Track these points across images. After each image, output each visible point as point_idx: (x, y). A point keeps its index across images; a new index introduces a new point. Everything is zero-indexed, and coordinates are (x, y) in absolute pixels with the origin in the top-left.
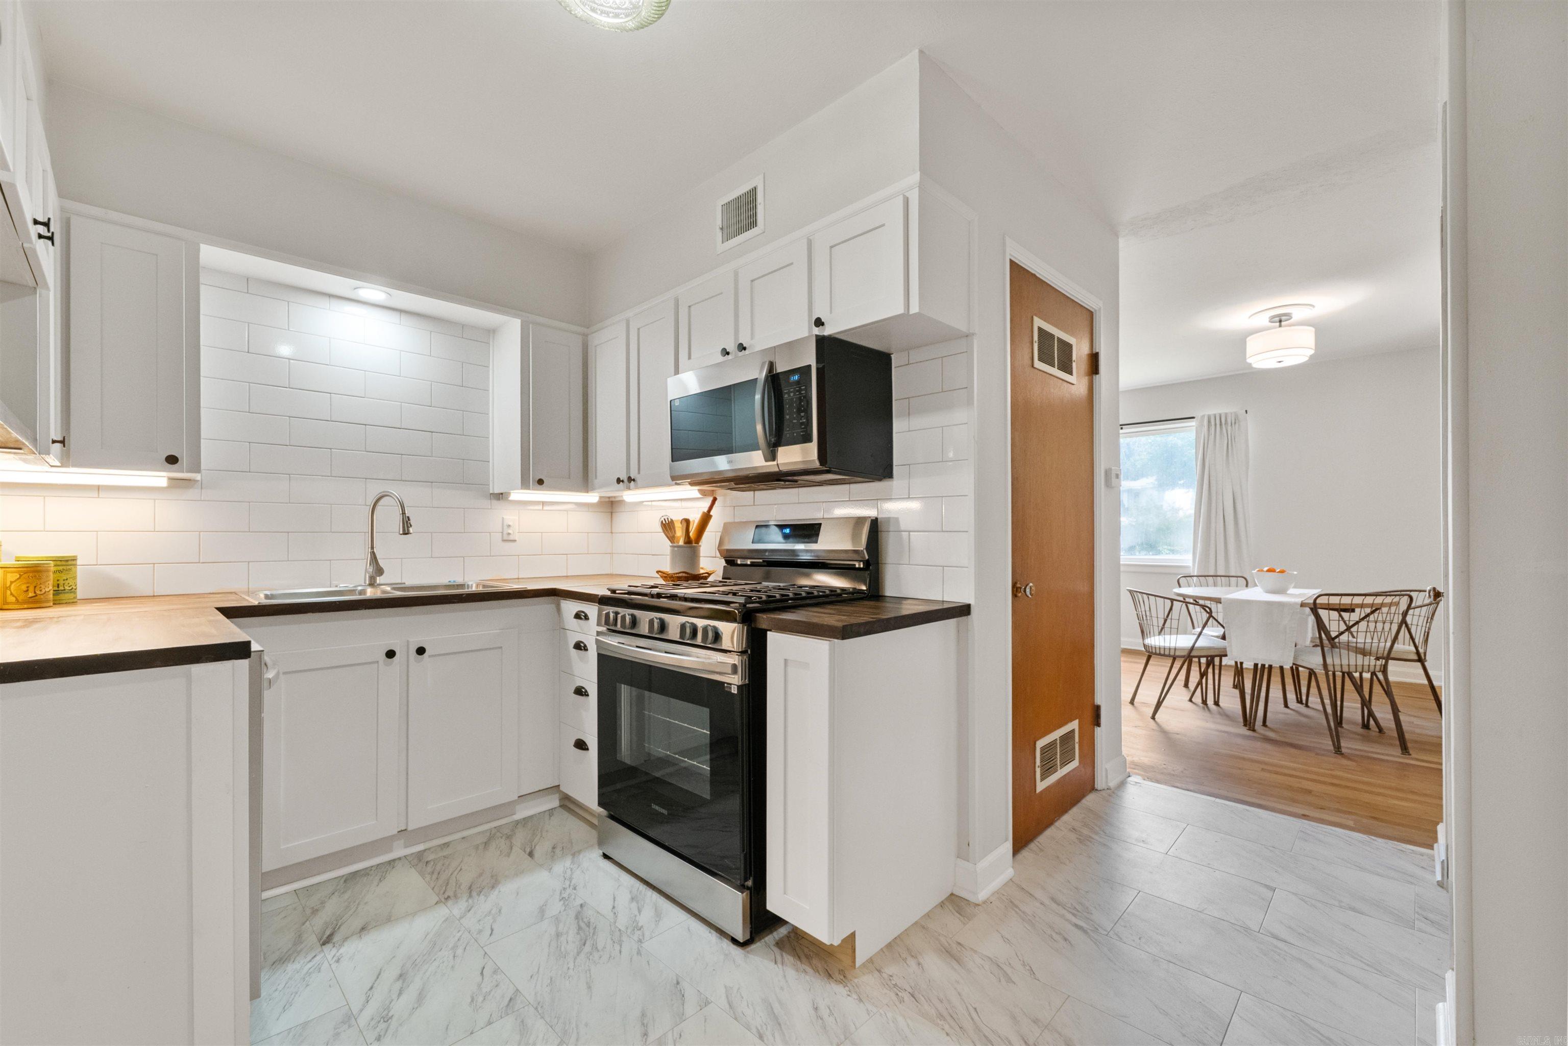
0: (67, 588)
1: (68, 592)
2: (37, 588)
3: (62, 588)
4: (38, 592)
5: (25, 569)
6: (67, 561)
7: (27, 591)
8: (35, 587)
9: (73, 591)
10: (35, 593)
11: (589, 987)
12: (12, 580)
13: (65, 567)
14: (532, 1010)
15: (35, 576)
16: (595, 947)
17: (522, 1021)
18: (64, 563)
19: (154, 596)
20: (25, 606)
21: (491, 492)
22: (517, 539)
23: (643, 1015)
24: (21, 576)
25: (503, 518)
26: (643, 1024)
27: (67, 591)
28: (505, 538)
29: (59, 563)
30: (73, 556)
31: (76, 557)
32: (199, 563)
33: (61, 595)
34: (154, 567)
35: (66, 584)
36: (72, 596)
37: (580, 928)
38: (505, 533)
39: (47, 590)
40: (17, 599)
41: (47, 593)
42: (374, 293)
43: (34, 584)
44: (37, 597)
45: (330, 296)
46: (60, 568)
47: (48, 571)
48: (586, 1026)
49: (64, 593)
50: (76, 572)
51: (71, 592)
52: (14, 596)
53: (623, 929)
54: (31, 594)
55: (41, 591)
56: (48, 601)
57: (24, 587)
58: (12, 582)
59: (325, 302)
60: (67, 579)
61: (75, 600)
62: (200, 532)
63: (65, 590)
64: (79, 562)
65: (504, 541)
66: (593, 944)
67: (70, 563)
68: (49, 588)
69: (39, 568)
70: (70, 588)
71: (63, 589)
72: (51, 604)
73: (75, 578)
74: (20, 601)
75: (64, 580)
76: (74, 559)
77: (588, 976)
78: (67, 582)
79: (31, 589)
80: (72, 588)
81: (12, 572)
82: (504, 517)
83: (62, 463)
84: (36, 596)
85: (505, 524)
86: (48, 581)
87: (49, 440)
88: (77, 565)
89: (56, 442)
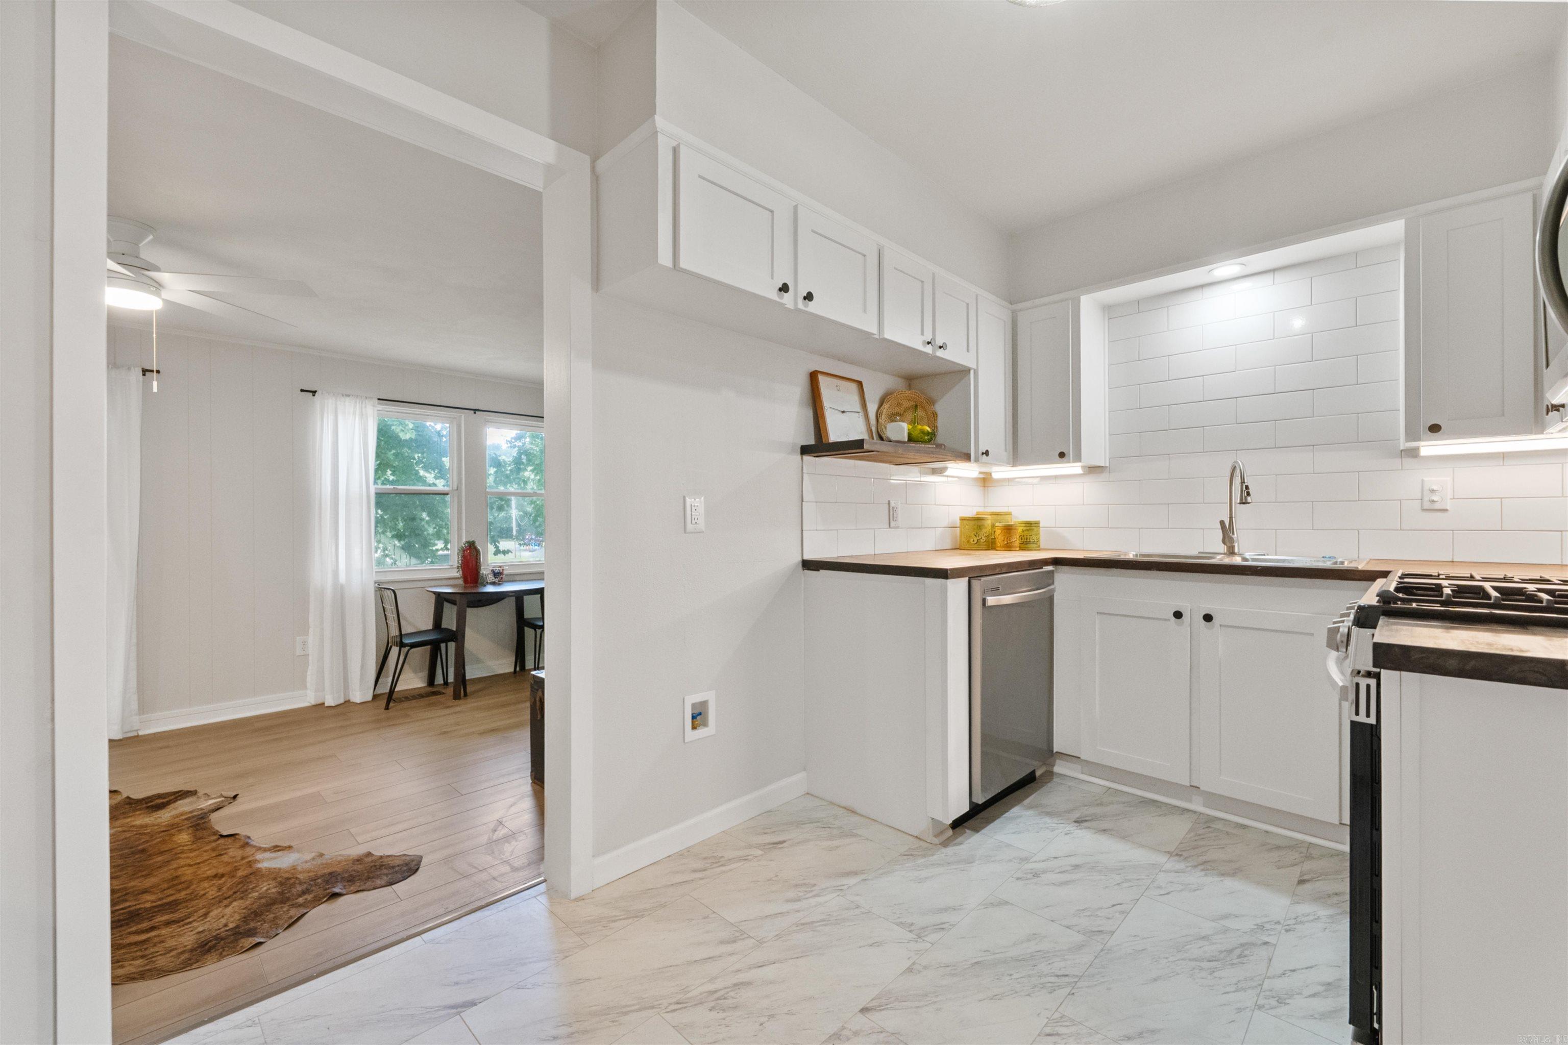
0: (1032, 540)
2: (1009, 539)
3: (1028, 540)
4: (1009, 541)
5: (1004, 528)
6: (1032, 524)
10: (1007, 541)
11: (1155, 980)
12: (1000, 532)
13: (1031, 528)
14: (1100, 947)
16: (1212, 971)
17: (1083, 946)
18: (1030, 525)
21: (1401, 448)
22: (1448, 509)
23: (1153, 1032)
24: (1003, 531)
25: (1423, 481)
26: (1141, 1033)
28: (1427, 505)
29: (1027, 525)
31: (1039, 522)
33: (1027, 545)
36: (1035, 546)
37: (1230, 951)
38: (1426, 499)
39: (1014, 540)
41: (1015, 542)
42: (1225, 269)
43: (1007, 537)
44: (1009, 545)
45: (1202, 286)
46: (1028, 528)
47: (1017, 530)
48: (1107, 989)
49: (1030, 544)
50: (1038, 531)
52: (999, 543)
53: (1265, 986)
54: (1006, 543)
55: (1011, 541)
56: (1016, 547)
57: (1003, 539)
58: (999, 535)
59: (1197, 295)
60: (1032, 535)
61: (1038, 549)
62: (1109, 504)
63: (1030, 542)
64: (1041, 525)
65: (1424, 510)
66: (1216, 968)
67: (1034, 525)
69: (1013, 528)
72: (1018, 549)
73: (1038, 535)
74: (1001, 546)
75: (1030, 536)
76: (1037, 524)
77: (1170, 975)
78: (1032, 537)
79: (1006, 539)
80: (1035, 541)
81: (1000, 529)
82: (1424, 479)
84: (1008, 543)
85: (1426, 488)
86: (1017, 535)
87: (980, 453)
88: (1039, 526)
89: (983, 454)
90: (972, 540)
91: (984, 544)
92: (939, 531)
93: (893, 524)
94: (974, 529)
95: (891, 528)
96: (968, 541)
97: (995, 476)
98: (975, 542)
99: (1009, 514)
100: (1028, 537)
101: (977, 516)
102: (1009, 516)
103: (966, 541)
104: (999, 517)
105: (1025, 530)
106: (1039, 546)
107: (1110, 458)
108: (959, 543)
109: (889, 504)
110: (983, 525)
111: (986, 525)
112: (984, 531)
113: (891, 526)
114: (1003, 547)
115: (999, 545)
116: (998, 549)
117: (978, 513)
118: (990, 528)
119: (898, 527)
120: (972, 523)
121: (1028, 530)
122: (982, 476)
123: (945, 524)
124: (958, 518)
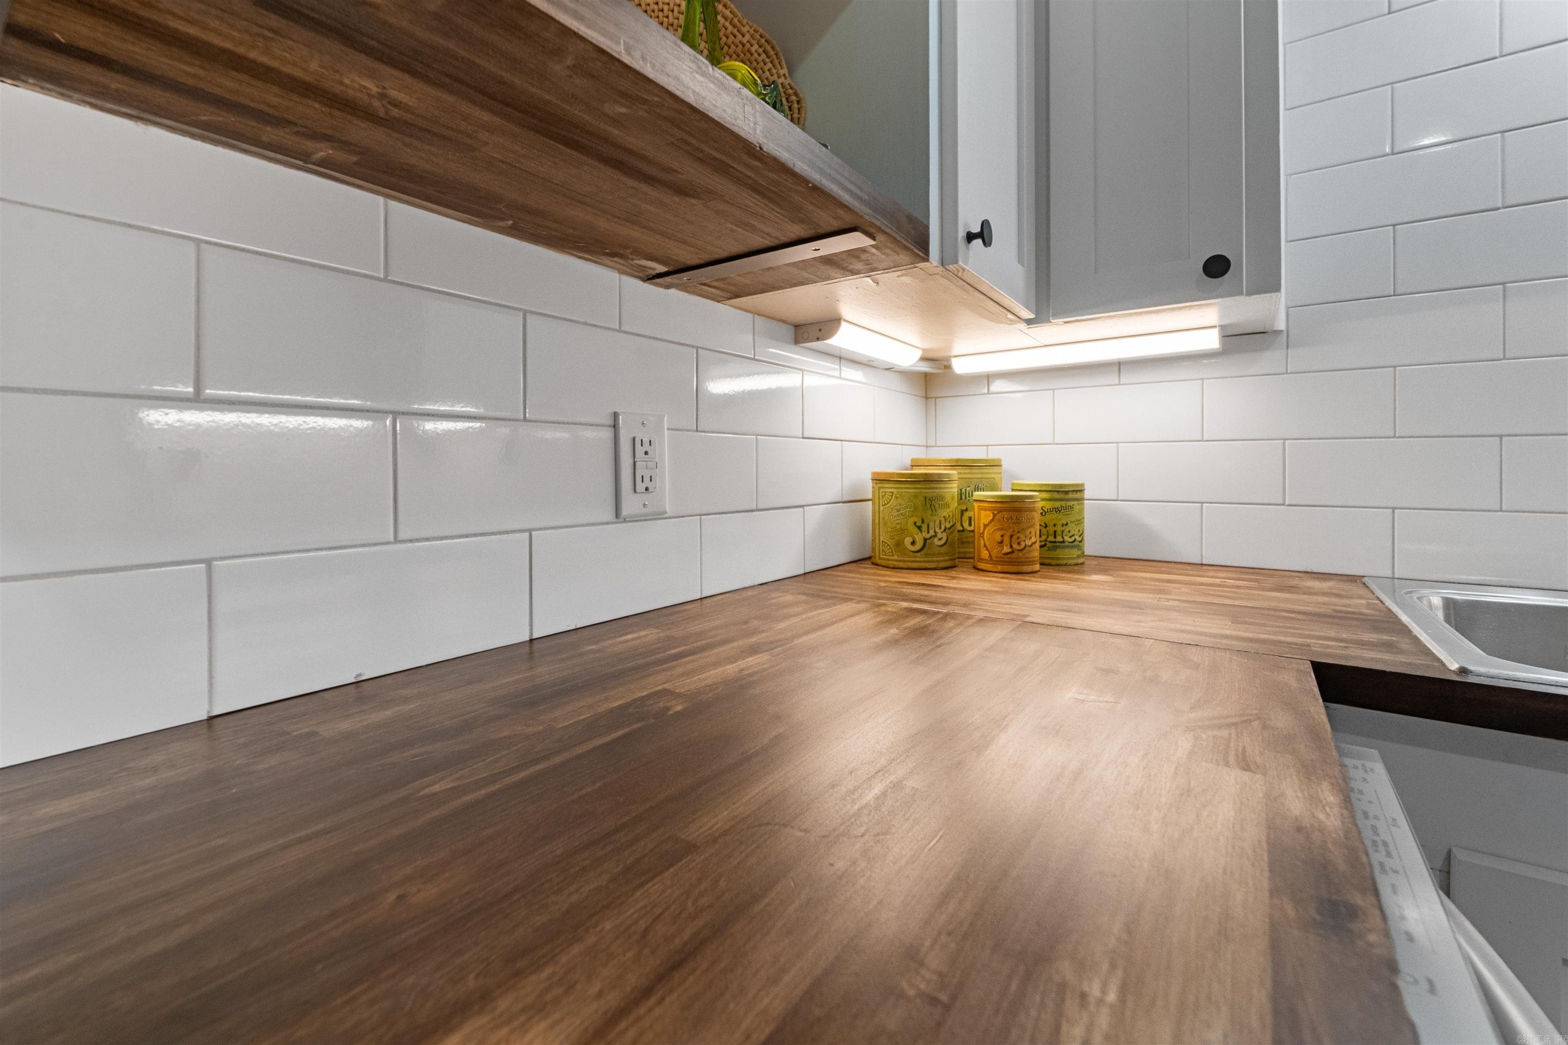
0: (1067, 538)
1: (1068, 547)
2: (1014, 538)
3: (1059, 539)
4: (1015, 546)
5: (999, 505)
6: (1067, 492)
7: (1002, 542)
8: (1011, 536)
9: (1077, 544)
10: (1011, 547)
12: (986, 523)
13: (1063, 503)
15: (1011, 518)
18: (1062, 496)
19: (1202, 565)
20: (1000, 568)
24: (994, 515)
27: (1066, 544)
29: (1056, 495)
30: (1077, 485)
31: (1083, 485)
32: (1283, 504)
33: (1058, 550)
34: (1202, 507)
35: (1065, 533)
36: (1075, 552)
39: (1028, 543)
40: (990, 556)
41: (1028, 549)
43: (1010, 532)
44: (1013, 555)
46: (1058, 504)
47: (1032, 510)
49: (1064, 547)
50: (1081, 511)
51: (1073, 547)
52: (987, 549)
54: (1006, 549)
55: (1019, 544)
56: (1032, 563)
57: (997, 536)
58: (985, 526)
60: (1067, 524)
61: (1081, 561)
62: (1285, 440)
63: (1063, 542)
64: (1087, 494)
67: (1071, 496)
68: (1033, 539)
69: (1017, 505)
70: (1072, 539)
71: (1061, 540)
72: (1041, 567)
73: (1080, 522)
74: (994, 559)
75: (1063, 525)
76: (1078, 490)
78: (1067, 529)
79: (1007, 539)
80: (1075, 540)
81: (986, 510)
83: (1037, 313)
84: (1012, 552)
86: (1031, 526)
87: (962, 234)
88: (1083, 499)
89: (970, 237)
90: (908, 541)
91: (943, 550)
92: (815, 514)
93: (630, 505)
94: (916, 508)
95: (625, 521)
96: (899, 544)
97: (960, 367)
98: (918, 546)
99: (995, 464)
100: (1059, 529)
101: (916, 471)
102: (995, 469)
103: (891, 543)
104: (976, 474)
105: (1051, 510)
106: (1083, 553)
107: (1288, 308)
108: (869, 545)
109: (615, 427)
110: (941, 498)
111: (948, 498)
112: (944, 513)
113: (625, 511)
114: (998, 562)
115: (985, 554)
116: (982, 565)
117: (915, 464)
118: (954, 504)
119: (660, 515)
120: (910, 490)
121: (1057, 510)
122: (925, 368)
123: (833, 493)
124: (870, 477)
